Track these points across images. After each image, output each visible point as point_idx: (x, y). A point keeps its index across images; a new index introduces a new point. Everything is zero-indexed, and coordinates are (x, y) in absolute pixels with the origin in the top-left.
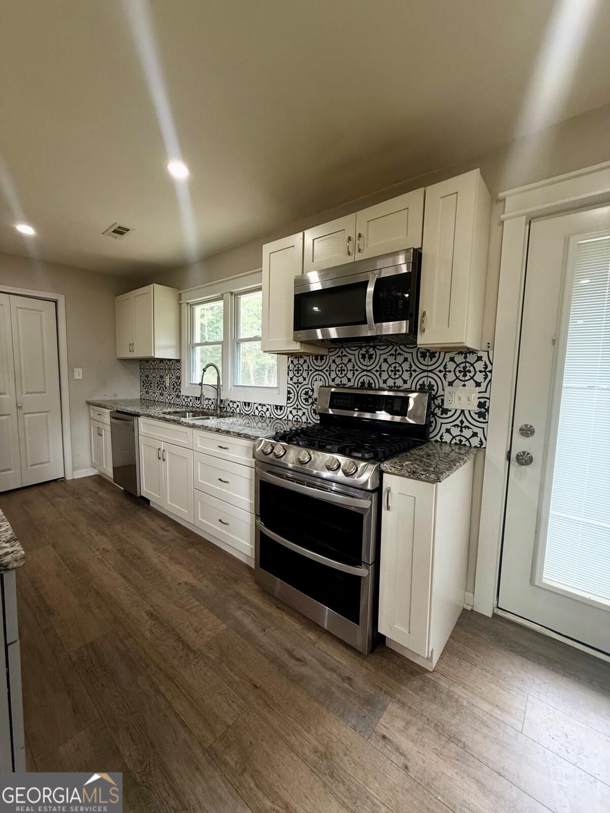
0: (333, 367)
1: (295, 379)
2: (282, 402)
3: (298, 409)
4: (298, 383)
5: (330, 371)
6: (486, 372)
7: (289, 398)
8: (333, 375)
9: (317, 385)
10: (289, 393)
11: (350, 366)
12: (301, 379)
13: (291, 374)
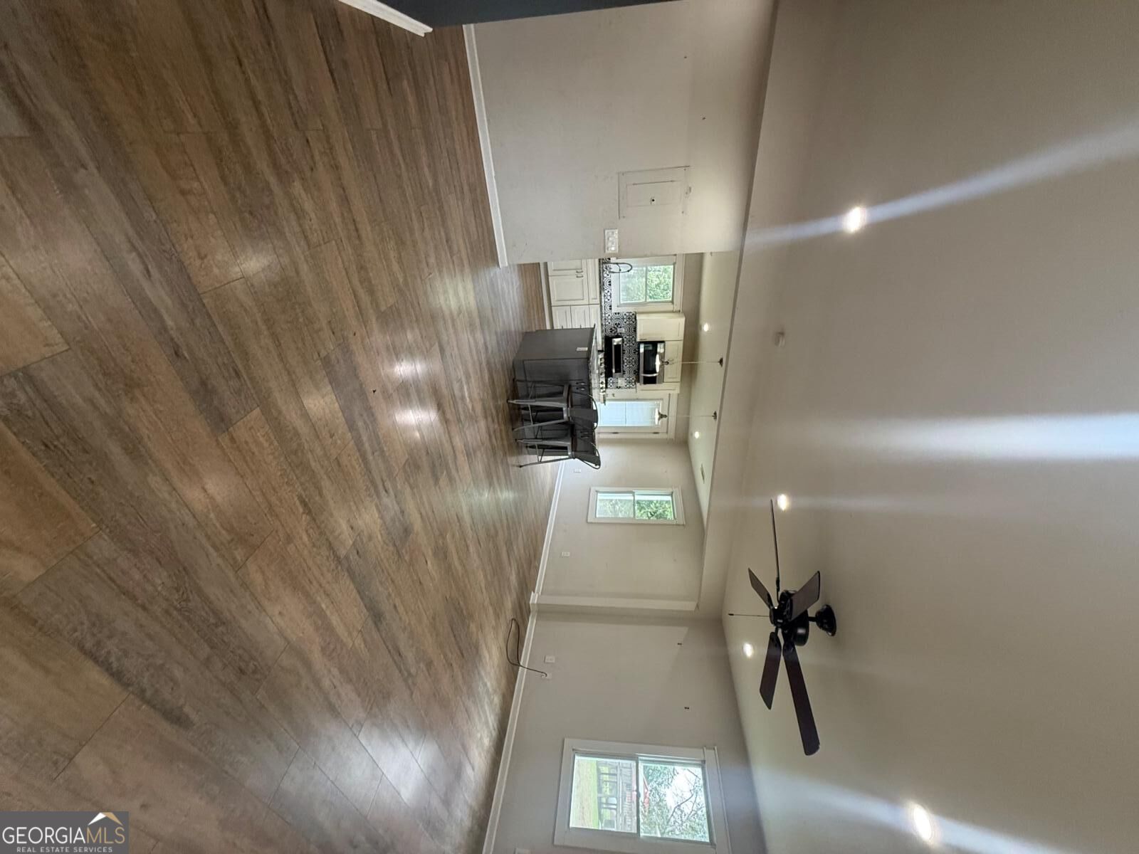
0: (631, 337)
1: (625, 317)
2: (615, 310)
3: (611, 319)
4: (623, 319)
5: (629, 336)
6: (630, 388)
7: (616, 314)
8: (628, 337)
9: (623, 330)
10: (618, 313)
11: (631, 344)
12: (625, 320)
13: (627, 314)
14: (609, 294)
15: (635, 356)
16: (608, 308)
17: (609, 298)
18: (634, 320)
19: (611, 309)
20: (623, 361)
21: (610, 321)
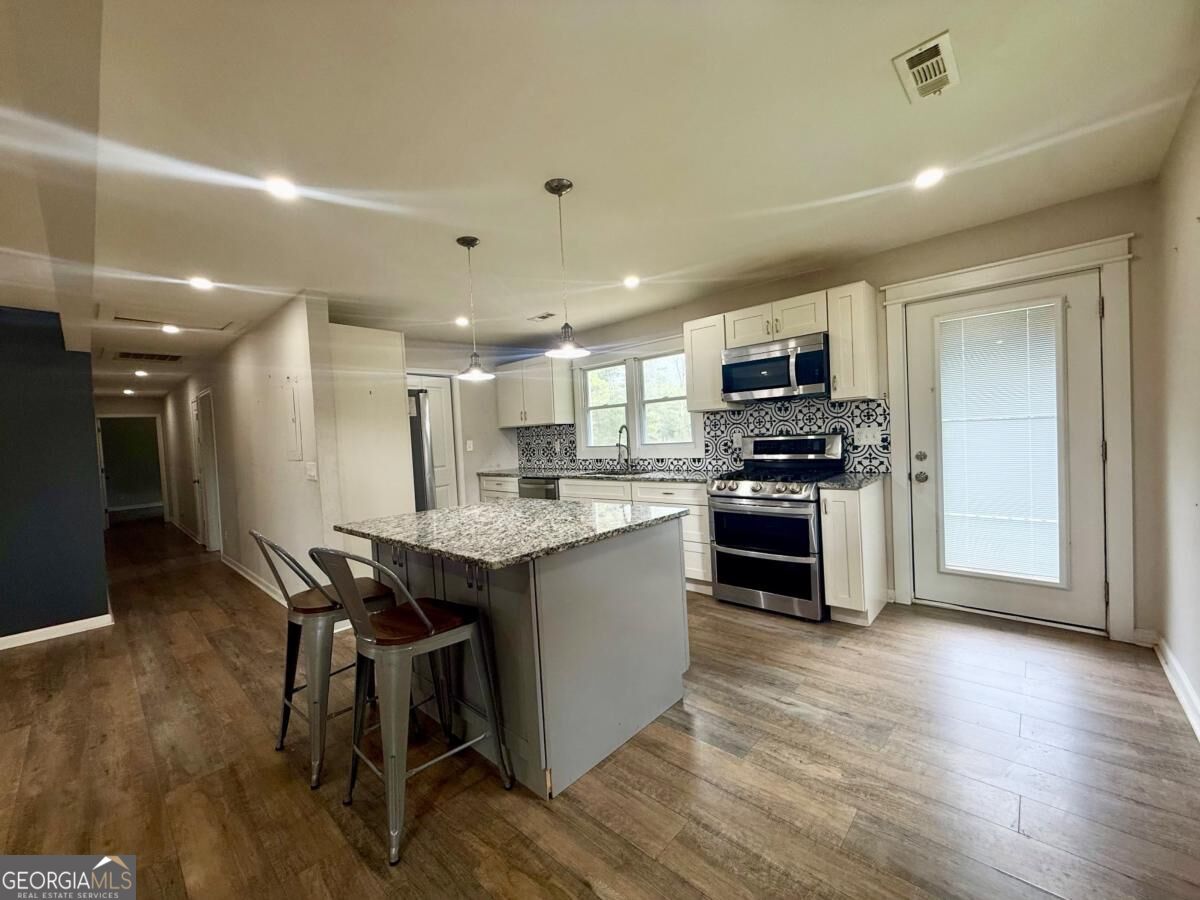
0: (751, 420)
1: (712, 433)
2: (701, 454)
3: (717, 460)
4: (716, 436)
5: (748, 423)
6: (885, 415)
7: (707, 451)
8: (752, 427)
10: (707, 446)
11: (767, 418)
12: (719, 433)
13: (708, 429)
14: (675, 463)
15: (794, 406)
16: (697, 464)
17: (681, 463)
18: (718, 417)
19: (699, 460)
20: (807, 434)
21: (720, 463)
